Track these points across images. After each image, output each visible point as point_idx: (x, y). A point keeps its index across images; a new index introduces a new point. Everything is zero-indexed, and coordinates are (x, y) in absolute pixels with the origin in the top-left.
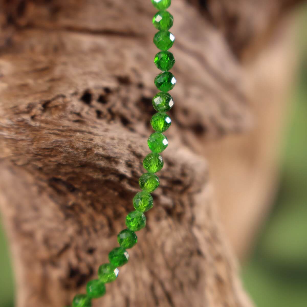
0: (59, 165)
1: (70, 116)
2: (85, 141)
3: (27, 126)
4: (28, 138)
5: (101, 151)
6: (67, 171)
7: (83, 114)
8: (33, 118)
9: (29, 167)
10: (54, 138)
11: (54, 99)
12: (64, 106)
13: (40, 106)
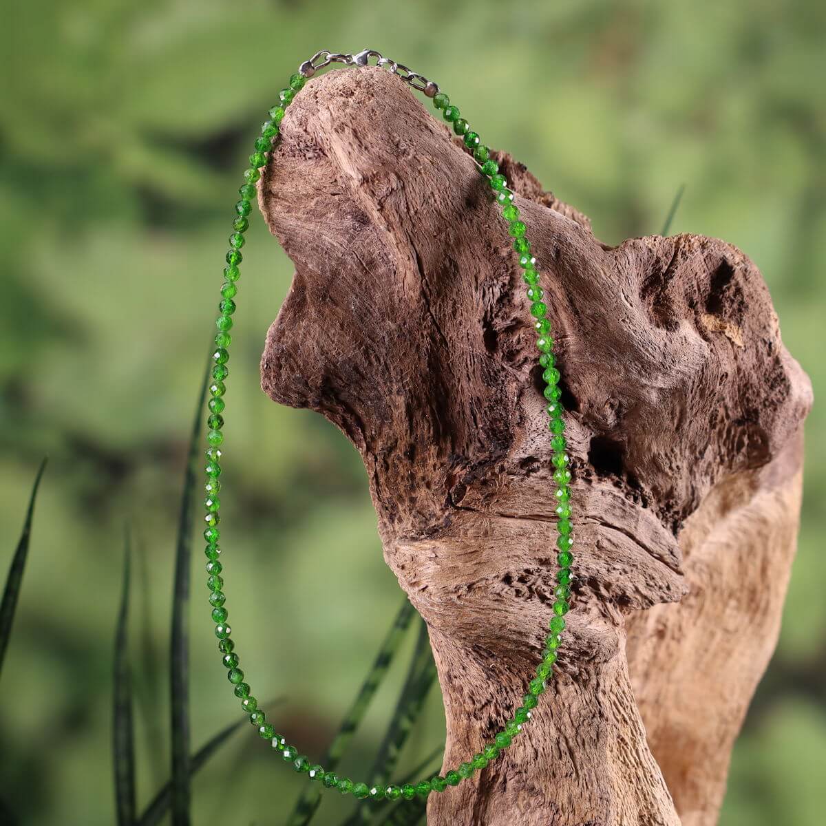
0: (479, 637)
1: (490, 596)
2: (500, 618)
3: (454, 604)
4: (454, 614)
5: (513, 627)
6: (486, 642)
7: (503, 594)
8: (459, 597)
9: (455, 636)
10: (474, 615)
11: (478, 582)
12: (486, 587)
13: (466, 587)
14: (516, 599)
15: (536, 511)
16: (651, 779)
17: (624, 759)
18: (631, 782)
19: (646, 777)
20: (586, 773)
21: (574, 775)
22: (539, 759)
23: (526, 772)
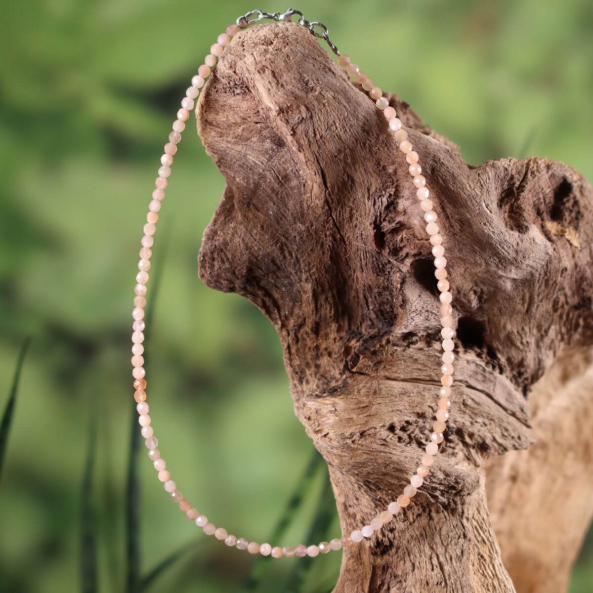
0: (369, 473)
1: (378, 441)
2: (385, 459)
3: (349, 448)
4: (349, 455)
5: (396, 466)
6: (374, 477)
7: (388, 439)
8: (353, 442)
9: (350, 472)
11: (368, 430)
12: (375, 434)
13: (359, 434)
14: (398, 444)
15: (415, 375)
16: (504, 588)
17: (483, 571)
18: (488, 590)
19: (500, 586)
20: (453, 582)
21: (443, 584)
22: (416, 571)
23: (405, 581)
